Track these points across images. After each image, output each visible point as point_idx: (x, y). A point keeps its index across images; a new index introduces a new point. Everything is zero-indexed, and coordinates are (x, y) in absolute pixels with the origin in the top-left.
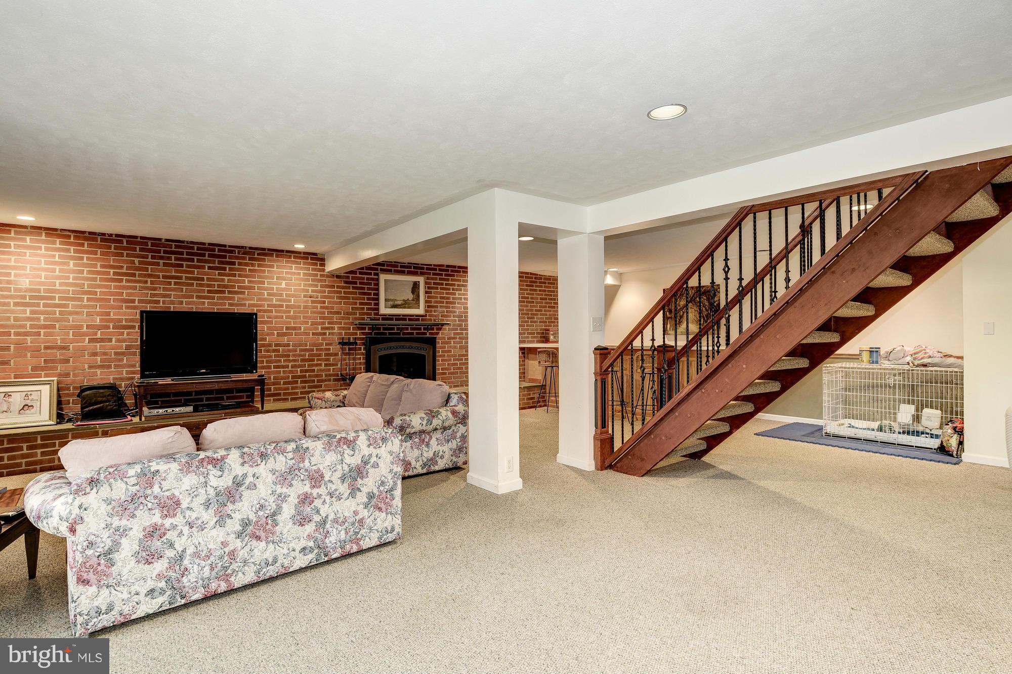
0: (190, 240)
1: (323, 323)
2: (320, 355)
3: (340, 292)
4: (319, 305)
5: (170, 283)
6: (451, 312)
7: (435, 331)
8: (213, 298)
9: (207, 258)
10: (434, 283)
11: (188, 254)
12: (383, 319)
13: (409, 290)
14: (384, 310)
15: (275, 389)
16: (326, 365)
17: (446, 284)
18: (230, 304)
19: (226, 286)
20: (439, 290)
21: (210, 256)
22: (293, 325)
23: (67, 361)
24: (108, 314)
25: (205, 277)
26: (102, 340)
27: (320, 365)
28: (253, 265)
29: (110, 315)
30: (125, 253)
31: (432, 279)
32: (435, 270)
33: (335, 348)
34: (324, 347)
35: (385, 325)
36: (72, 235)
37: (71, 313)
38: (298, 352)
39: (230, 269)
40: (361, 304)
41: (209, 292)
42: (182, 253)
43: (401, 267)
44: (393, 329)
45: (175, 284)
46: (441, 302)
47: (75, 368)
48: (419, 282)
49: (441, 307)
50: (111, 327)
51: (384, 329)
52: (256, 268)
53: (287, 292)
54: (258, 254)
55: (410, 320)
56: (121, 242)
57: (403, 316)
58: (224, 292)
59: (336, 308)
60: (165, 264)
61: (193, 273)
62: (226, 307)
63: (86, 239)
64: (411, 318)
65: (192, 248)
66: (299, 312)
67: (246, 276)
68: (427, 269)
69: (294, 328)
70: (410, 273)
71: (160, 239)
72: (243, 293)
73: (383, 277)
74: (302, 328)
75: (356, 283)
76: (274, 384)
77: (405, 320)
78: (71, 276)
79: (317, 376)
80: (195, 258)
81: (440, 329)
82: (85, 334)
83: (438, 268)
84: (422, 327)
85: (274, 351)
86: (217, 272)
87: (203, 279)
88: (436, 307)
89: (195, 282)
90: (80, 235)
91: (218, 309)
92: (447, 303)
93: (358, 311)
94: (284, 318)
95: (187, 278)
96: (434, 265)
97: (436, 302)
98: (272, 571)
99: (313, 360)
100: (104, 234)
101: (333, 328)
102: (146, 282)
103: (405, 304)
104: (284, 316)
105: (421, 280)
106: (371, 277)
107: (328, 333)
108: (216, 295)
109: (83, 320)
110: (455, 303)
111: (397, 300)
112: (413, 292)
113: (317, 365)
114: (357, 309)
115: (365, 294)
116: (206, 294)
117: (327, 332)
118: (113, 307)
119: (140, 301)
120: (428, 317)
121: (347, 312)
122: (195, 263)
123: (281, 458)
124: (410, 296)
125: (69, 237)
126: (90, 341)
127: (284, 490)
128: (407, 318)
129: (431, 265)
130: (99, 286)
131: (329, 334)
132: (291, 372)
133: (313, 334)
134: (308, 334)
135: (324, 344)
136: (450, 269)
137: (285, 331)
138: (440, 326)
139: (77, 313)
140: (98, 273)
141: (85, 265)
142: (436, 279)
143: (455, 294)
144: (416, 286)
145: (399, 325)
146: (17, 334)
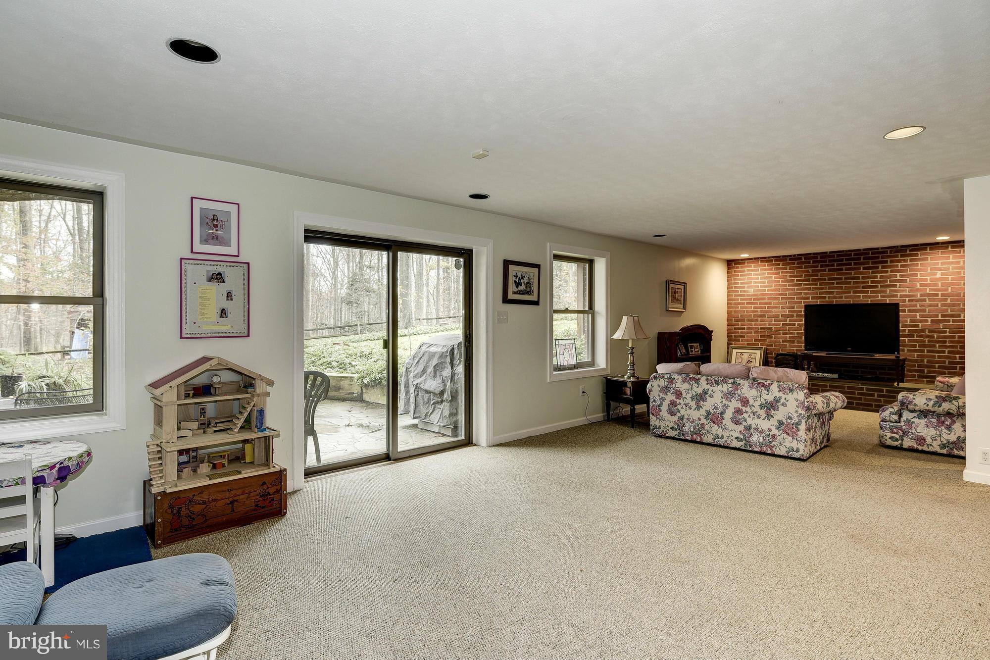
0: (848, 249)
5: (833, 284)
8: (867, 292)
9: (862, 260)
11: (847, 260)
15: (929, 372)
18: (882, 296)
19: (878, 282)
21: (864, 259)
23: (771, 337)
24: (793, 307)
25: (861, 276)
26: (790, 324)
28: (905, 261)
29: (794, 308)
30: (803, 266)
36: (774, 259)
37: (773, 308)
39: (883, 267)
41: (863, 287)
42: (842, 260)
45: (837, 283)
47: (775, 342)
50: (795, 316)
52: (908, 263)
54: (910, 251)
56: (801, 259)
58: (877, 287)
60: (830, 270)
61: (851, 274)
62: (879, 298)
63: (781, 260)
65: (850, 255)
67: (898, 271)
71: (826, 253)
72: (895, 286)
76: (927, 367)
78: (773, 284)
80: (853, 262)
82: (780, 321)
85: (927, 336)
86: (871, 271)
87: (858, 278)
89: (852, 281)
90: (778, 259)
91: (871, 301)
94: (940, 306)
95: (846, 278)
98: (721, 442)
100: (791, 256)
102: (817, 284)
108: (870, 290)
109: (779, 311)
116: (861, 289)
118: (796, 303)
119: (813, 298)
122: (853, 266)
123: (725, 385)
125: (772, 261)
126: (784, 325)
127: (727, 402)
130: (788, 290)
139: (776, 307)
140: (787, 281)
141: (780, 277)
146: (748, 320)
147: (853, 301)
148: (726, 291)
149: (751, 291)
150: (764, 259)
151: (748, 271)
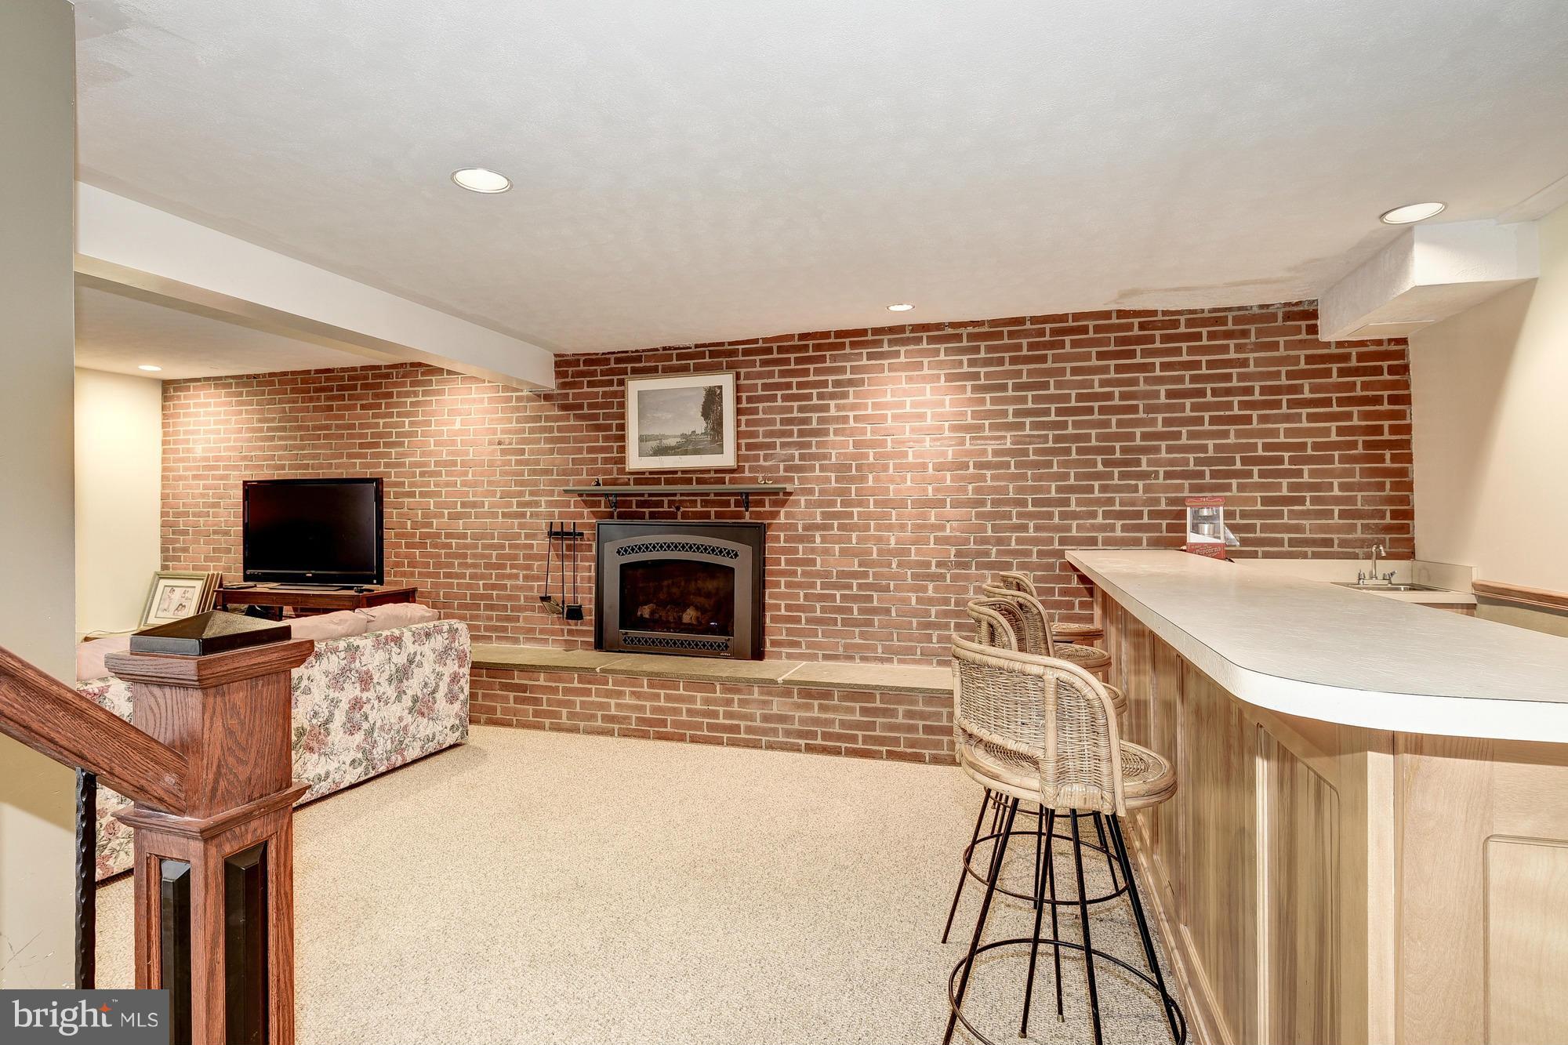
0: (342, 366)
1: (521, 494)
2: (515, 557)
3: (551, 430)
4: (513, 458)
5: (319, 437)
6: (814, 457)
7: (767, 508)
8: (365, 456)
10: (765, 387)
12: (637, 482)
13: (696, 410)
14: (635, 461)
16: (526, 578)
17: (800, 385)
20: (779, 403)
22: (471, 499)
27: (516, 577)
30: (277, 398)
31: (760, 375)
32: (769, 351)
33: (541, 544)
34: (523, 541)
35: (642, 495)
36: (234, 382)
38: (480, 551)
40: (591, 450)
41: (361, 446)
43: (680, 357)
44: (660, 504)
46: (783, 434)
48: (720, 387)
49: (784, 445)
51: (640, 504)
53: (464, 438)
55: (700, 481)
56: (273, 383)
57: (684, 472)
59: (544, 462)
64: (701, 476)
66: (482, 474)
68: (746, 352)
69: (474, 505)
70: (700, 369)
73: (635, 387)
74: (486, 504)
75: (580, 406)
77: (689, 481)
79: (510, 598)
81: (783, 503)
83: (775, 346)
84: (732, 499)
88: (772, 446)
90: (241, 381)
91: (371, 474)
92: (801, 433)
93: (584, 467)
94: (458, 486)
96: (765, 340)
97: (771, 434)
99: (503, 566)
100: (259, 376)
101: (537, 504)
103: (687, 446)
104: (459, 482)
105: (725, 381)
106: (612, 389)
107: (528, 514)
108: (370, 451)
110: (826, 433)
111: (667, 437)
112: (706, 414)
113: (510, 577)
114: (582, 461)
115: (598, 428)
117: (528, 510)
120: (747, 474)
121: (564, 470)
122: (346, 402)
123: (333, 657)
124: (699, 426)
125: (231, 386)
127: (337, 694)
128: (694, 476)
129: (756, 341)
130: (255, 449)
131: (531, 515)
132: (469, 586)
133: (504, 515)
134: (494, 515)
135: (523, 535)
136: (811, 343)
137: (459, 509)
138: (781, 497)
142: (771, 374)
143: (826, 408)
144: (713, 398)
145: (675, 495)
146: (194, 515)
147: (347, 473)
148: (159, 449)
149: (199, 451)
150: (218, 381)
151: (196, 405)
